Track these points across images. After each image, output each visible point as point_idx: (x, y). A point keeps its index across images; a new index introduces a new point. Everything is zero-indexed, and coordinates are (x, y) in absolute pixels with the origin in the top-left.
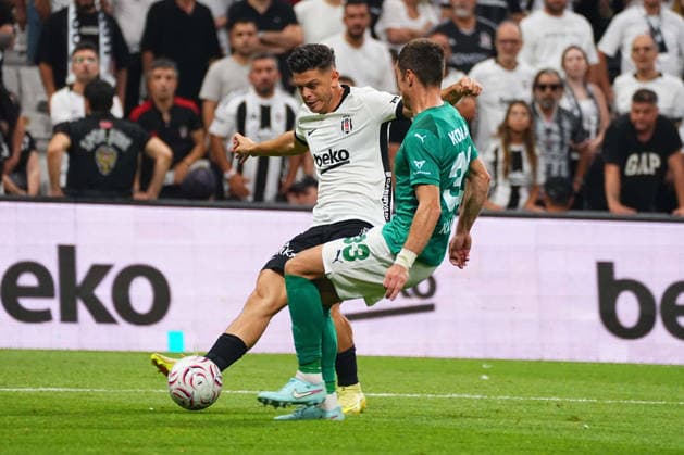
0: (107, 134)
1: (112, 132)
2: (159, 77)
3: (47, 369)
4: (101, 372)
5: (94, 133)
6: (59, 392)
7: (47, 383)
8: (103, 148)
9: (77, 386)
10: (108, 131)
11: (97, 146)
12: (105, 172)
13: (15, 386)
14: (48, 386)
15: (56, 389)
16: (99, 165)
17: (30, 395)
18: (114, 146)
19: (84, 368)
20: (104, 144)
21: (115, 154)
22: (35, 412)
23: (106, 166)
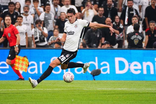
0: (137, 36)
1: (138, 36)
2: (151, 25)
3: (124, 85)
4: (135, 85)
5: (134, 36)
6: (126, 89)
7: (123, 87)
8: (136, 39)
9: (130, 88)
10: (137, 35)
11: (134, 39)
12: (136, 44)
13: (117, 88)
14: (124, 88)
15: (125, 89)
16: (135, 43)
17: (120, 90)
18: (138, 39)
19: (132, 84)
20: (136, 38)
21: (138, 40)
22: (120, 94)
23: (136, 43)
